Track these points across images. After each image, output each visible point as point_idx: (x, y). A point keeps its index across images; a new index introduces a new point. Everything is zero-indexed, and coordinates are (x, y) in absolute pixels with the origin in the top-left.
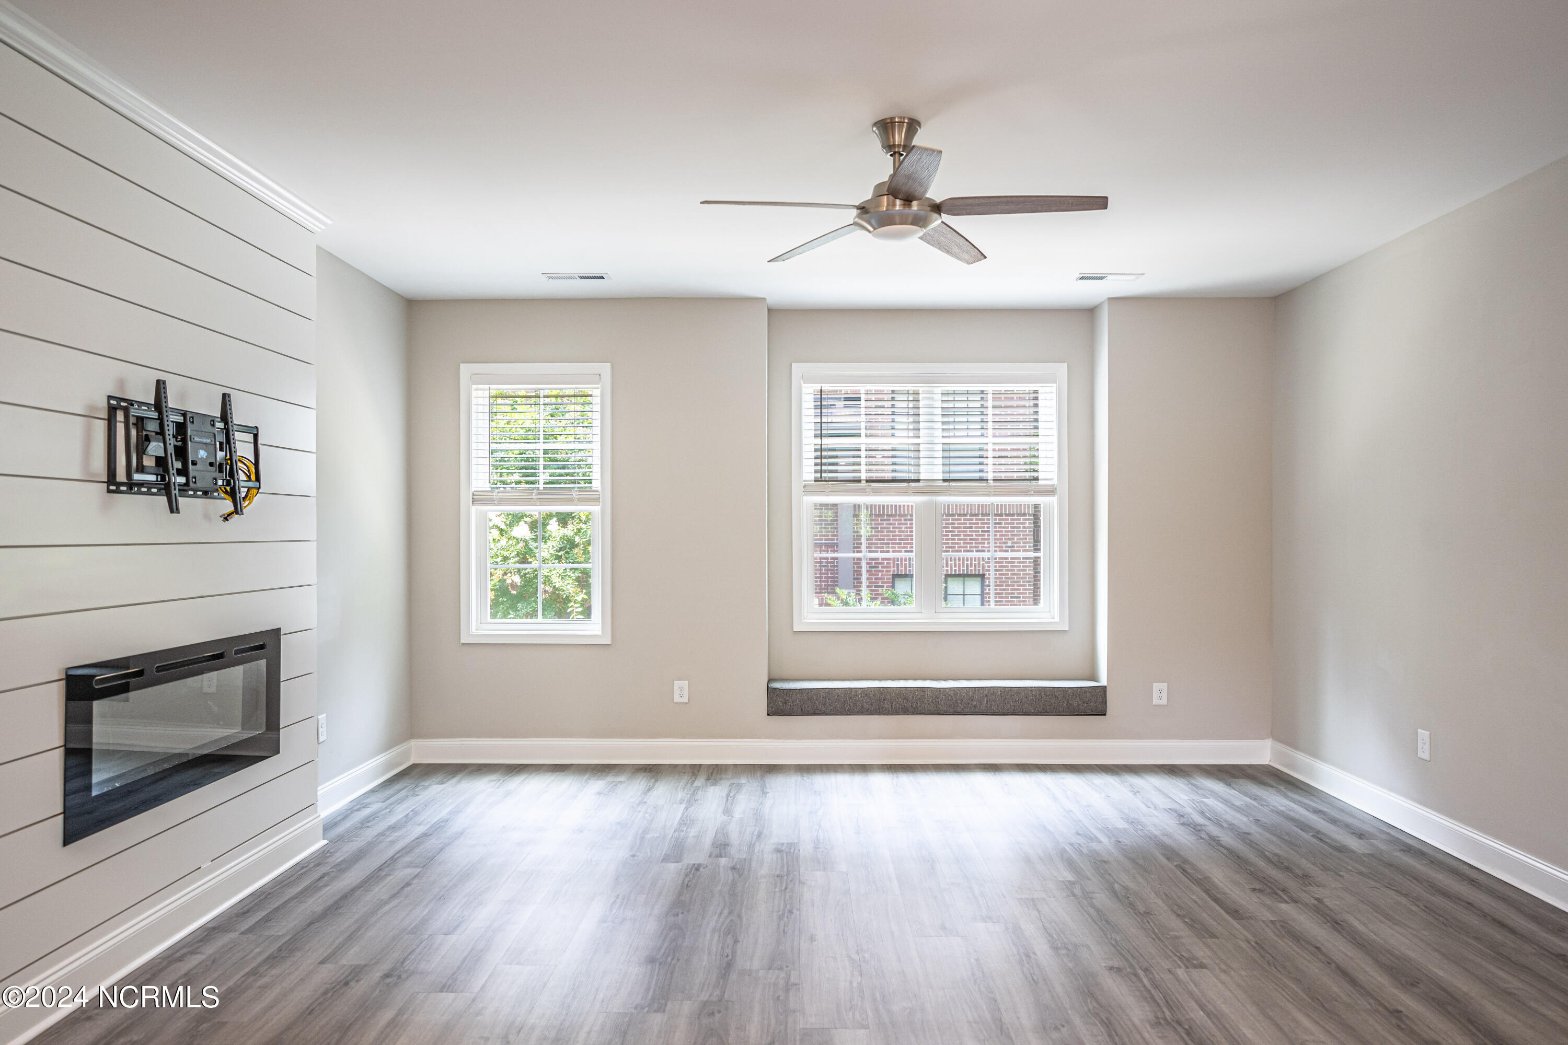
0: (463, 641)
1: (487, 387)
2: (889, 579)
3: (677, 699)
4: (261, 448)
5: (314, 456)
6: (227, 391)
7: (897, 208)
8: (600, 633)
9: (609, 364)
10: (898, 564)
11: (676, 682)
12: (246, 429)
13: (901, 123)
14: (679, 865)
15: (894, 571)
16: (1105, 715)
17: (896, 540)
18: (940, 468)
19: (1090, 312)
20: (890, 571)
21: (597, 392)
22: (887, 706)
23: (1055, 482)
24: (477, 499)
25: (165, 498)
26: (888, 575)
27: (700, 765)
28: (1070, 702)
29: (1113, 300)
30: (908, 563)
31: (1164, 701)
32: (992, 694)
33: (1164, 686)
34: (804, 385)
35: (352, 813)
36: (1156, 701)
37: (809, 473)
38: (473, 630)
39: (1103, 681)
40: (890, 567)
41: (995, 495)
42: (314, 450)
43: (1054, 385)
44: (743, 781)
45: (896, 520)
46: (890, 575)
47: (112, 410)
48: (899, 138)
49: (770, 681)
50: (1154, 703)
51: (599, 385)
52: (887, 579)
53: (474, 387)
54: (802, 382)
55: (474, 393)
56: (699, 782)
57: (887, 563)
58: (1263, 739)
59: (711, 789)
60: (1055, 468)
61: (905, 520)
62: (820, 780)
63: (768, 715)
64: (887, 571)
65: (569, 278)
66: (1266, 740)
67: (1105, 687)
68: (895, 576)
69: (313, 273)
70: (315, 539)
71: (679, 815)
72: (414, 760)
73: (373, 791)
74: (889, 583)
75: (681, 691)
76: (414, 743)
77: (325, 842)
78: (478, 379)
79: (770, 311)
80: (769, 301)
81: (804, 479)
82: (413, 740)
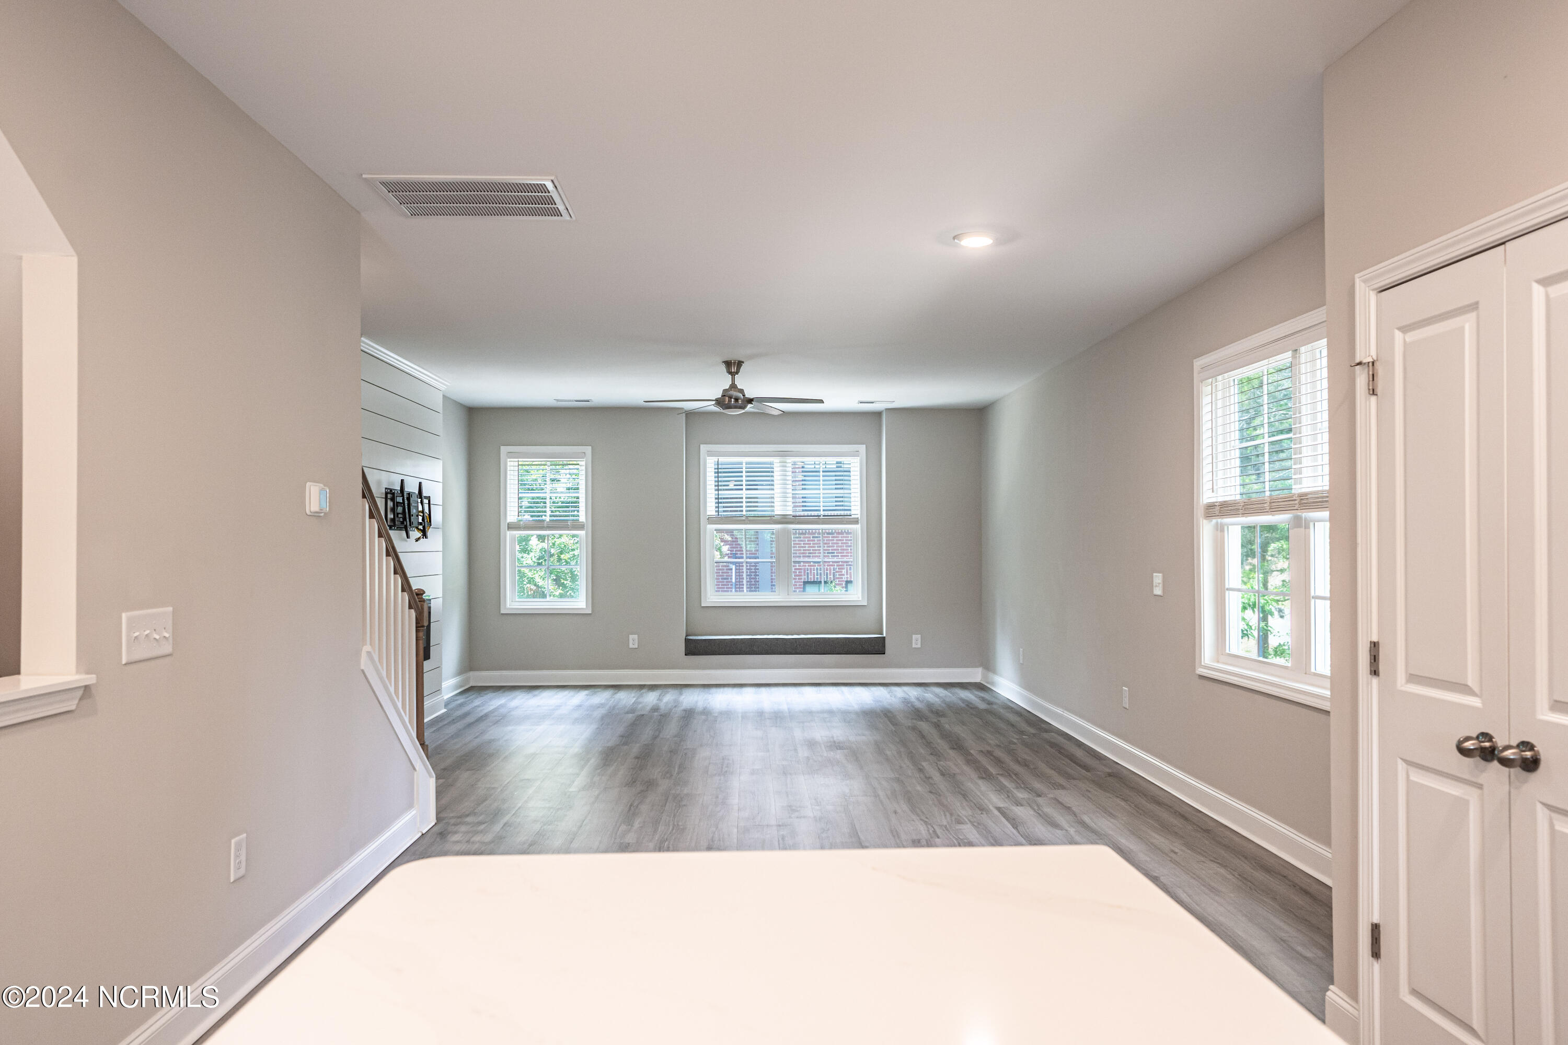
0: (502, 612)
1: (517, 460)
2: (801, 585)
3: (631, 646)
4: (432, 506)
5: (441, 507)
6: (421, 480)
7: (732, 403)
8: (585, 607)
9: (590, 447)
10: (808, 573)
11: (630, 636)
12: (426, 497)
13: (735, 363)
14: (633, 715)
15: (805, 579)
16: (884, 654)
17: (806, 553)
18: (790, 508)
19: (878, 414)
20: (801, 579)
21: (583, 463)
22: (755, 649)
23: (859, 516)
24: (511, 527)
25: (404, 532)
26: (800, 582)
27: (645, 685)
28: (864, 646)
29: (887, 409)
30: (815, 572)
31: (919, 646)
32: (818, 642)
33: (919, 636)
34: (708, 458)
35: (451, 702)
36: (914, 646)
37: (711, 510)
38: (508, 606)
39: (885, 635)
40: (801, 575)
41: (822, 524)
42: (441, 504)
43: (858, 458)
44: (670, 690)
45: (806, 537)
46: (801, 582)
47: (386, 494)
48: (733, 370)
49: (686, 636)
50: (913, 646)
51: (584, 460)
52: (799, 585)
53: (509, 460)
54: (706, 456)
55: (509, 464)
56: (643, 691)
57: (799, 572)
58: (978, 667)
59: (651, 693)
60: (859, 508)
61: (813, 537)
62: (714, 690)
63: (685, 655)
64: (799, 579)
65: (571, 401)
66: (979, 668)
67: (885, 637)
68: (805, 583)
69: (441, 411)
70: (442, 550)
71: (633, 701)
72: (472, 684)
73: (456, 695)
74: (800, 588)
75: (633, 641)
76: (471, 674)
77: (446, 710)
78: (511, 455)
79: (687, 415)
80: (685, 408)
81: (708, 514)
82: (472, 672)
